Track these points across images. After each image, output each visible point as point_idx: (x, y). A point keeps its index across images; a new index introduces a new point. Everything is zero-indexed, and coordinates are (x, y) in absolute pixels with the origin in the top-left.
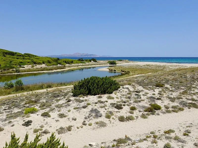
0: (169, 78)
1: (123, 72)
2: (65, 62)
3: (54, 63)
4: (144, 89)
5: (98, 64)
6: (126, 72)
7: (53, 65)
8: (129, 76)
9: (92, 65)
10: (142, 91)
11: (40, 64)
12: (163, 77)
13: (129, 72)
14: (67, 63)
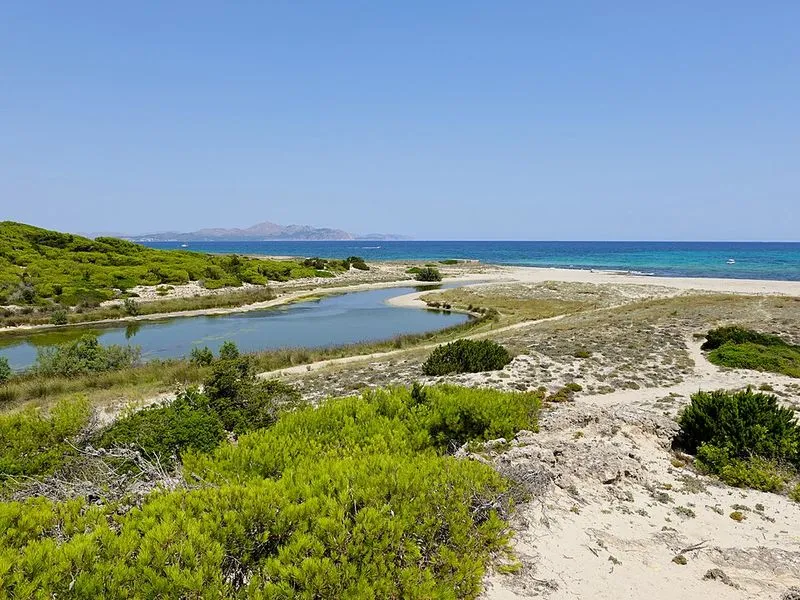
0: (608, 334)
1: (475, 310)
2: (265, 274)
3: (230, 278)
4: (553, 362)
5: (377, 281)
6: (483, 311)
7: (227, 285)
8: (501, 327)
9: (358, 282)
10: (551, 364)
11: (180, 281)
12: (594, 333)
13: (496, 313)
14: (270, 278)
